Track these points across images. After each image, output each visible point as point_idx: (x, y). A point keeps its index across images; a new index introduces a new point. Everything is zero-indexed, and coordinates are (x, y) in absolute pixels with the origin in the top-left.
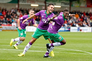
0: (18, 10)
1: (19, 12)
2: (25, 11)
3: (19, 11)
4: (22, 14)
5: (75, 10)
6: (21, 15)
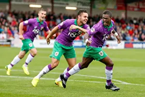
0: (9, 13)
1: (12, 16)
2: (20, 16)
3: (10, 15)
4: (15, 20)
5: (99, 14)
6: (13, 21)
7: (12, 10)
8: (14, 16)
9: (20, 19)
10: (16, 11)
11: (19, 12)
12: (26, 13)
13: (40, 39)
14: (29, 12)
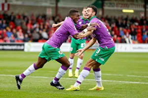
7: (105, 15)
8: (107, 21)
9: (113, 24)
10: (109, 16)
11: (112, 17)
12: (119, 18)
13: (133, 43)
14: (122, 17)
